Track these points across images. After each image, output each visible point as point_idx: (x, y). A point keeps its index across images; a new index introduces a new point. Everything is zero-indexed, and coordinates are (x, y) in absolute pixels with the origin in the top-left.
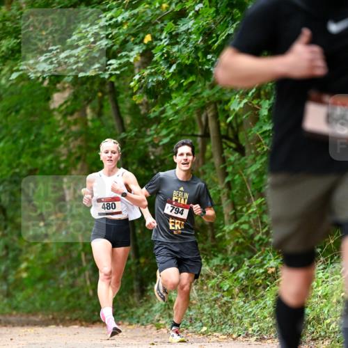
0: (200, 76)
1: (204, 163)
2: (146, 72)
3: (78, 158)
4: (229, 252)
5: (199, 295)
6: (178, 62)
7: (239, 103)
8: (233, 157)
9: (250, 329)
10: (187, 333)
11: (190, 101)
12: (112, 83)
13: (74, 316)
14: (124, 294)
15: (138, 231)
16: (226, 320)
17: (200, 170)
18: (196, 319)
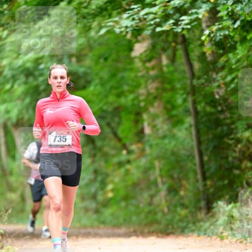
2: (214, 28)
3: (156, 98)
6: (242, 18)
10: (246, 243)
11: (249, 50)
12: (183, 36)
13: (152, 229)
14: (193, 210)
15: (206, 158)
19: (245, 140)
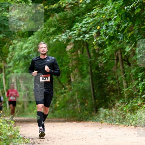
0: (116, 40)
1: (117, 69)
2: (98, 39)
3: (76, 67)
4: (125, 98)
5: (116, 112)
6: (109, 35)
7: (129, 48)
8: (127, 67)
9: (132, 123)
10: (111, 125)
11: (112, 48)
12: (87, 42)
13: (74, 119)
14: (91, 112)
15: (95, 91)
16: (124, 120)
17: (116, 71)
18: (114, 120)
19: (111, 84)
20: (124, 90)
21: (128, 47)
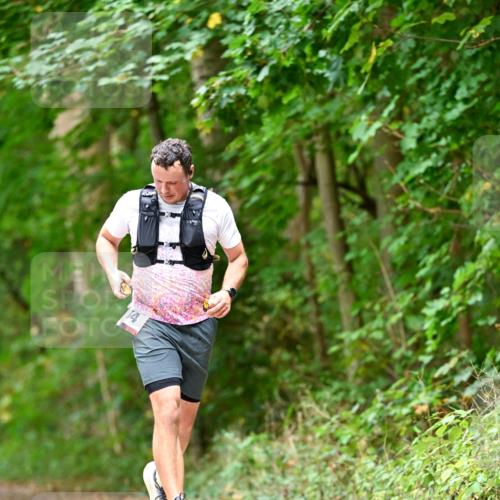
0: (307, 86)
1: (308, 229)
2: (217, 82)
3: (98, 221)
4: (350, 379)
5: (299, 452)
6: (274, 62)
7: (369, 127)
8: (359, 219)
11: (286, 127)
13: (90, 485)
16: (345, 493)
17: (303, 241)
18: (295, 492)
19: (277, 306)
20: (343, 336)
21: (364, 117)
